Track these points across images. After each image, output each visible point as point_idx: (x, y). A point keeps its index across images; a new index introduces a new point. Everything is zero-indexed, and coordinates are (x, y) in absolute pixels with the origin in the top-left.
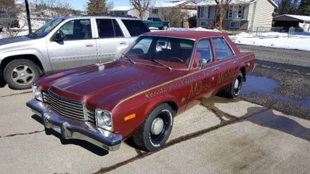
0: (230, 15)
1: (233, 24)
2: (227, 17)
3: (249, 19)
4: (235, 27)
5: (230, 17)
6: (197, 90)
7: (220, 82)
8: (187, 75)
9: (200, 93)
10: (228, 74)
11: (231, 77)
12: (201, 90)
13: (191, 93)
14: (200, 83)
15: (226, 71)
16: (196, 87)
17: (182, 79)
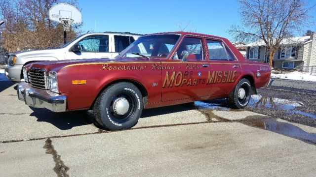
0: (283, 55)
1: (286, 64)
2: (279, 57)
3: (305, 59)
4: (287, 68)
5: (282, 57)
6: (176, 81)
7: (210, 80)
8: (163, 63)
9: (180, 85)
10: (225, 77)
11: (230, 81)
12: (181, 82)
13: (166, 81)
14: (179, 74)
15: (219, 72)
16: (173, 77)
17: (154, 64)
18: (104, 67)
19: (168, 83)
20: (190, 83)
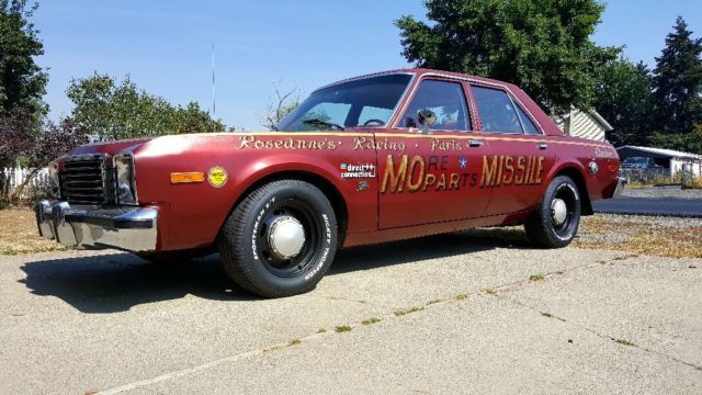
6: (410, 177)
7: (489, 179)
8: (377, 135)
9: (419, 189)
10: (520, 170)
11: (531, 181)
12: (424, 180)
13: (389, 177)
14: (417, 162)
15: (508, 158)
16: (403, 168)
17: (360, 138)
18: (244, 142)
19: (394, 182)
20: (444, 184)
